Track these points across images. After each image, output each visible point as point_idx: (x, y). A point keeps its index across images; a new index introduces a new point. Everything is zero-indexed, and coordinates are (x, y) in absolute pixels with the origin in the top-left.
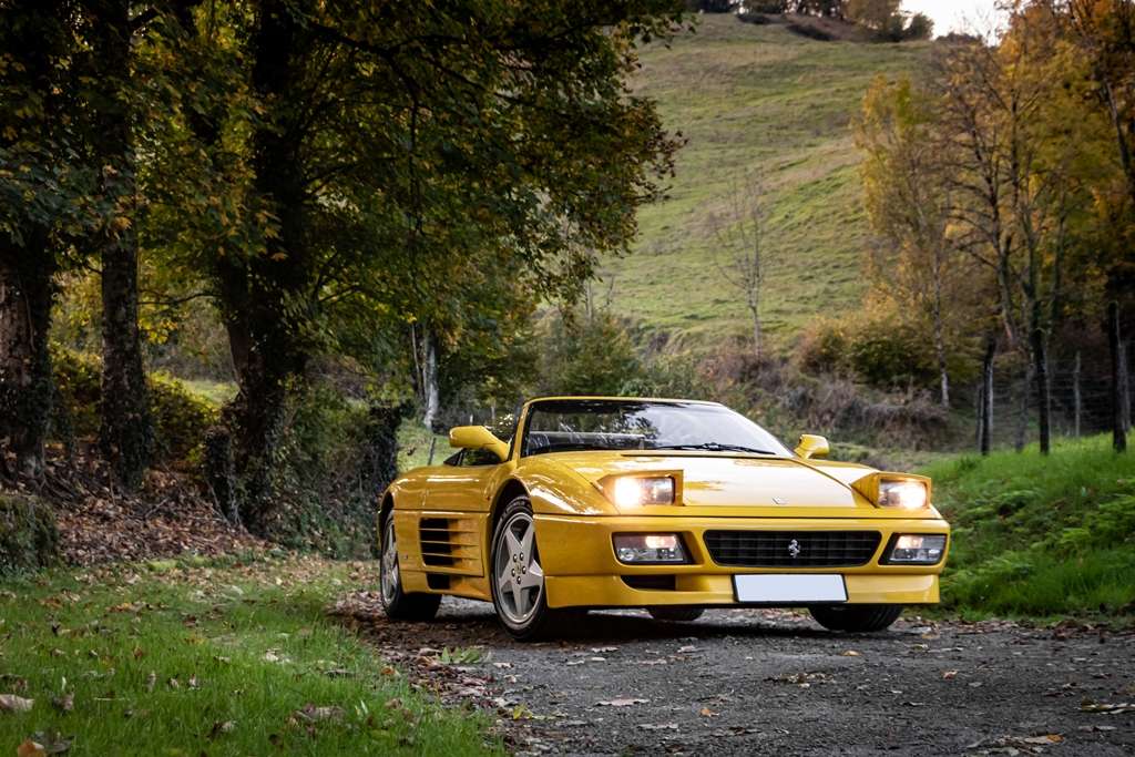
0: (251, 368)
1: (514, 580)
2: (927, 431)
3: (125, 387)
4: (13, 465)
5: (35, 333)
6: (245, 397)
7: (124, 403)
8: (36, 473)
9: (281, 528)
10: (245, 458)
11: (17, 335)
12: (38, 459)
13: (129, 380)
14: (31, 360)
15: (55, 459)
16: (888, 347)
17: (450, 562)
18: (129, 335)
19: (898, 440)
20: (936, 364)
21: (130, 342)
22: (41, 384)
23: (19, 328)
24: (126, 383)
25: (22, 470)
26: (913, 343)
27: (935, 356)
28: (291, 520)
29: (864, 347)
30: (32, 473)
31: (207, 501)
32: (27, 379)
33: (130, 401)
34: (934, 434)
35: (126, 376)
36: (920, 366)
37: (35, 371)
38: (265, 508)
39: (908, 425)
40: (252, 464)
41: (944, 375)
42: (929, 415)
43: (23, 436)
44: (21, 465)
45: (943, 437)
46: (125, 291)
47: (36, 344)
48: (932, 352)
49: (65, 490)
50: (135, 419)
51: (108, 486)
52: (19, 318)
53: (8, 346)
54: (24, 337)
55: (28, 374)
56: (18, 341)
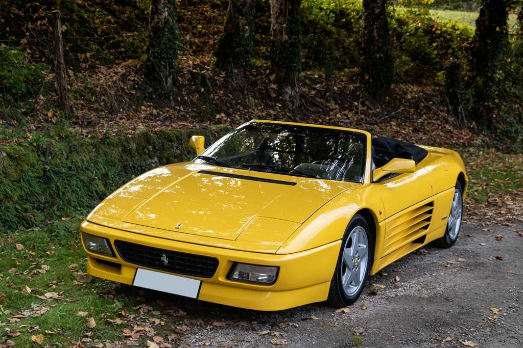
0: (482, 19)
3: (374, 37)
4: (275, 92)
5: (290, 7)
6: (477, 39)
7: (374, 48)
8: (290, 97)
9: (505, 120)
11: (280, 9)
12: (293, 88)
13: (377, 32)
14: (287, 25)
15: (318, 86)
21: (378, 8)
23: (281, 5)
24: (376, 35)
25: (281, 96)
28: (516, 114)
30: (287, 97)
31: (443, 106)
32: (285, 37)
33: (378, 46)
35: (375, 31)
37: (290, 32)
38: (490, 110)
40: (477, 82)
43: (283, 74)
44: (280, 92)
47: (290, 15)
49: (318, 106)
50: (380, 57)
51: (358, 101)
53: (276, 16)
54: (284, 10)
55: (286, 34)
56: (281, 13)
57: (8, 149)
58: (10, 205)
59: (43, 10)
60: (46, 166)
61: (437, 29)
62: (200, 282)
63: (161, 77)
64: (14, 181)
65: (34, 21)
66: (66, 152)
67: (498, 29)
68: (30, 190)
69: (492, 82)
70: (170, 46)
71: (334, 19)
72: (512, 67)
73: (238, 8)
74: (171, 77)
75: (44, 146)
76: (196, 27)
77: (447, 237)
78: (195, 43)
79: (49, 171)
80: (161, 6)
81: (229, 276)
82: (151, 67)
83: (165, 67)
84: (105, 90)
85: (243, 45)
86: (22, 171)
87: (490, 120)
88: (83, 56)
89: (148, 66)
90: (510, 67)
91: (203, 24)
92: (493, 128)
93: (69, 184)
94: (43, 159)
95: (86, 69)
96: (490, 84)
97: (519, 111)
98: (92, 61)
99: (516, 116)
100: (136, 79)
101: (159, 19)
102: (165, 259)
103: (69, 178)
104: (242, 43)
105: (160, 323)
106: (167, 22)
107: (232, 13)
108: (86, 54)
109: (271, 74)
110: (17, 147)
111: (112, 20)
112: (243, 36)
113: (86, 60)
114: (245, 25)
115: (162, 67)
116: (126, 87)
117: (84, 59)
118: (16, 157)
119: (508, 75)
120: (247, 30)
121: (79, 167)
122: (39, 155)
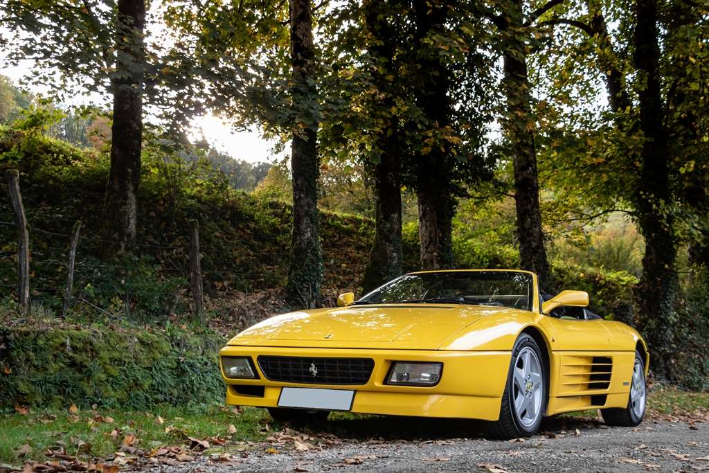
0: (648, 258)
5: (440, 235)
6: (645, 279)
9: (686, 370)
11: (430, 237)
14: (438, 253)
18: (535, 237)
23: (430, 233)
28: (697, 365)
32: (437, 266)
37: (442, 261)
38: (667, 357)
40: (650, 324)
46: (529, 207)
47: (440, 242)
52: (430, 225)
53: (425, 245)
54: (434, 238)
55: (437, 263)
56: (431, 241)
57: (140, 334)
58: (140, 393)
59: (180, 240)
60: (180, 358)
61: (600, 279)
62: (353, 392)
63: (303, 300)
64: (145, 368)
65: (169, 250)
66: (201, 347)
67: (666, 266)
68: (162, 380)
69: (666, 325)
70: (313, 268)
71: (488, 263)
72: (687, 309)
74: (315, 301)
75: (179, 338)
76: (340, 266)
77: (631, 411)
78: (339, 279)
79: (183, 362)
80: (303, 227)
81: (386, 382)
82: (292, 290)
83: (308, 289)
84: (244, 310)
85: (391, 273)
86: (154, 359)
87: (667, 369)
88: (220, 285)
89: (289, 290)
90: (685, 309)
91: (347, 264)
92: (672, 378)
93: (204, 381)
94: (177, 349)
95: (223, 297)
96: (665, 327)
97: (700, 362)
98: (229, 290)
99: (697, 367)
100: (276, 302)
101: (302, 240)
102: (313, 369)
103: (204, 374)
104: (390, 271)
105: (309, 439)
106: (310, 243)
107: (379, 240)
108: (223, 283)
110: (149, 334)
111: (251, 253)
113: (223, 289)
114: (393, 252)
115: (305, 289)
116: (265, 310)
117: (222, 287)
118: (148, 344)
119: (683, 319)
120: (395, 257)
121: (215, 364)
122: (172, 346)
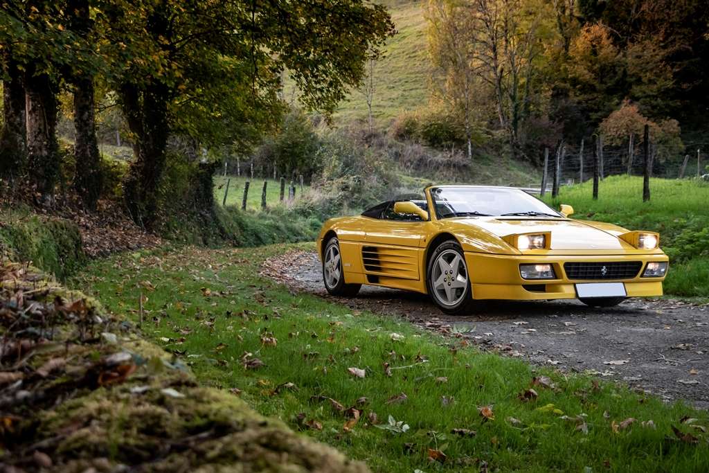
1: (446, 285)
2: (461, 172)
3: (88, 155)
7: (87, 164)
8: (52, 203)
10: (144, 192)
11: (39, 129)
12: (52, 196)
14: (47, 142)
16: (441, 127)
17: (379, 269)
18: (90, 127)
19: (446, 176)
20: (465, 136)
21: (90, 131)
22: (53, 155)
23: (40, 125)
24: (89, 153)
25: (44, 202)
26: (454, 124)
27: (465, 132)
29: (428, 127)
30: (49, 204)
31: (127, 216)
32: (45, 153)
33: (91, 163)
34: (465, 173)
35: (88, 150)
36: (457, 137)
37: (49, 149)
38: (154, 218)
39: (452, 169)
40: (148, 196)
41: (469, 143)
42: (462, 163)
43: (44, 184)
44: (43, 200)
45: (469, 175)
46: (87, 103)
47: (50, 134)
48: (463, 130)
50: (94, 173)
51: (82, 209)
52: (40, 119)
53: (34, 135)
54: (43, 131)
55: (45, 150)
56: (40, 132)
73: (15, 127)
104: (21, 156)
107: (9, 130)
109: (32, 184)
112: (21, 150)
